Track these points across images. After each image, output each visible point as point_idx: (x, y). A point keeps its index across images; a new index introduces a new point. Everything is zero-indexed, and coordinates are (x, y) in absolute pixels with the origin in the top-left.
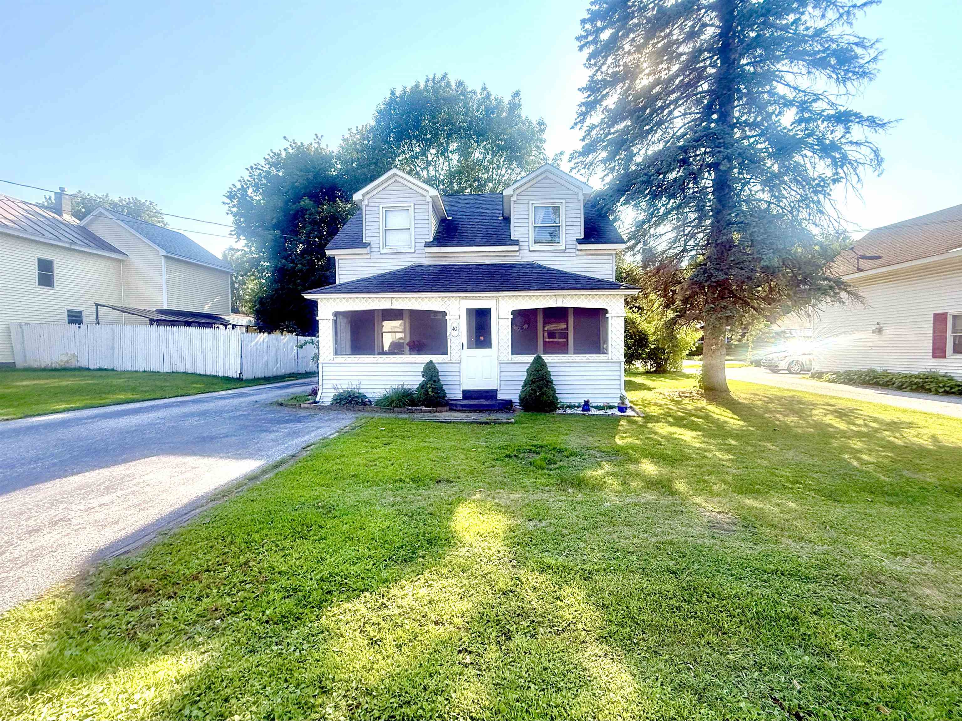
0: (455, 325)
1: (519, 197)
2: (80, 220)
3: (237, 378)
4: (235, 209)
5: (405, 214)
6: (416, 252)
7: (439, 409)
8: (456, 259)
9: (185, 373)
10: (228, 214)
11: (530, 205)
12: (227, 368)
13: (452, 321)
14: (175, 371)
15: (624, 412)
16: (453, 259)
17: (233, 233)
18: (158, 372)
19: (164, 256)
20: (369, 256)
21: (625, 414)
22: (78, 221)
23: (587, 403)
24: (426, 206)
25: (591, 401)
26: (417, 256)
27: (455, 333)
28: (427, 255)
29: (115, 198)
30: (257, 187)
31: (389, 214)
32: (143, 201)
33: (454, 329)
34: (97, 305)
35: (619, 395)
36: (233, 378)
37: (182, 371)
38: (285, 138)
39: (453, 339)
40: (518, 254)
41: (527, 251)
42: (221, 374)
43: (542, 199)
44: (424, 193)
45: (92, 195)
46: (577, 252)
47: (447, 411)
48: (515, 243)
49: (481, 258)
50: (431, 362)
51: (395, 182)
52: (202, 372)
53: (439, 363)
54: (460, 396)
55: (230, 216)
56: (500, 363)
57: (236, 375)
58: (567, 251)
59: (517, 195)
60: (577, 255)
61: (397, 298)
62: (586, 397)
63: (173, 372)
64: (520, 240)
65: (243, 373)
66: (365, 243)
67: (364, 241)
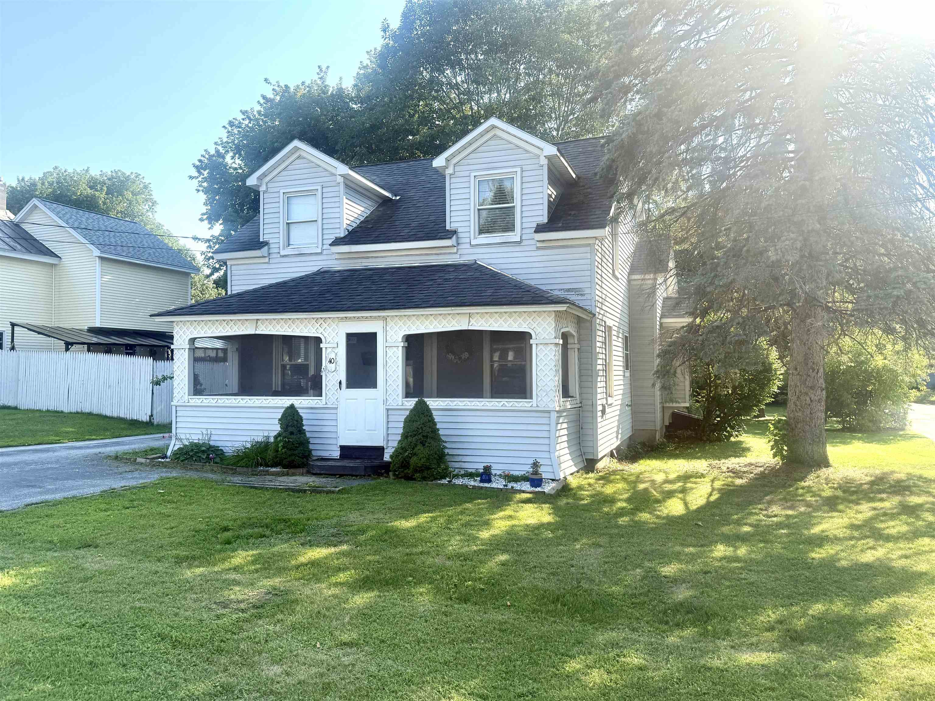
0: (333, 356)
1: (457, 168)
2: (15, 214)
3: (147, 423)
4: (205, 184)
5: (311, 200)
6: (325, 252)
7: (292, 470)
8: (374, 260)
9: (90, 414)
10: (198, 191)
11: (472, 178)
12: (136, 408)
13: (329, 350)
14: (79, 410)
15: (539, 485)
16: (370, 260)
17: (205, 217)
18: (62, 412)
19: (99, 257)
20: (267, 260)
21: (539, 489)
22: (12, 216)
23: (487, 469)
24: (336, 189)
25: (494, 467)
26: (324, 257)
27: (332, 367)
28: (337, 256)
29: (95, 172)
30: (238, 150)
31: (294, 201)
32: (128, 173)
33: (330, 362)
34: (13, 325)
35: (531, 461)
36: (142, 422)
37: (87, 411)
38: (266, 80)
39: (330, 376)
40: (455, 250)
41: (468, 246)
42: (129, 416)
43: (489, 169)
44: (333, 171)
45: (70, 170)
46: (539, 245)
47: (302, 475)
48: (452, 234)
49: (410, 258)
50: (292, 407)
51: (299, 157)
52: (109, 414)
53: (303, 408)
54: (336, 454)
55: (201, 193)
56: (388, 410)
57: (145, 418)
58: (525, 242)
59: (455, 165)
60: (538, 248)
61: (263, 320)
62: (487, 461)
63: (77, 413)
64: (460, 230)
65: (154, 416)
66: (262, 243)
67: (261, 240)
